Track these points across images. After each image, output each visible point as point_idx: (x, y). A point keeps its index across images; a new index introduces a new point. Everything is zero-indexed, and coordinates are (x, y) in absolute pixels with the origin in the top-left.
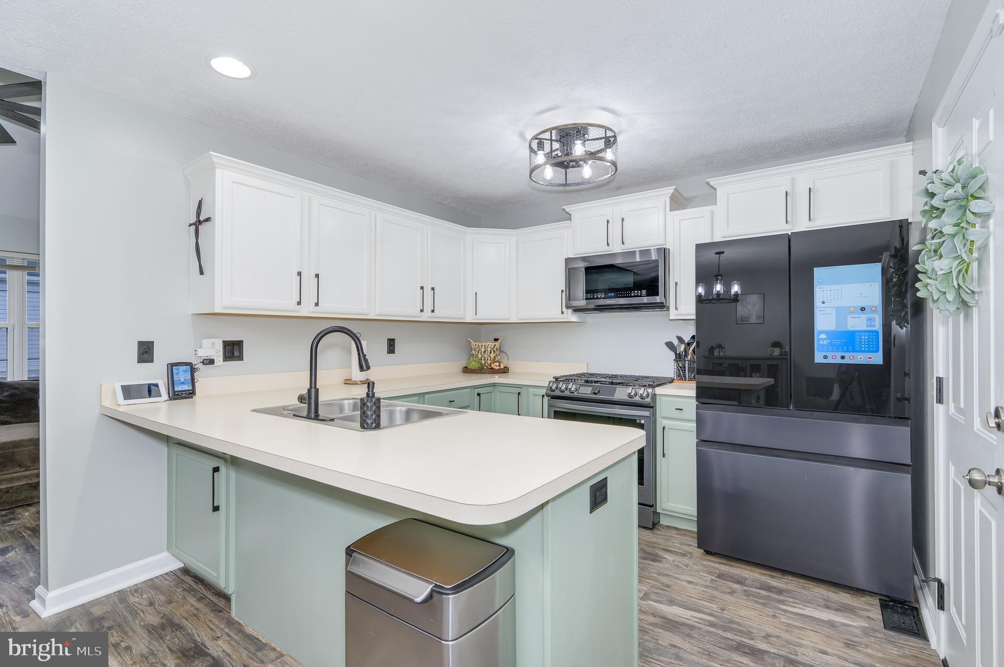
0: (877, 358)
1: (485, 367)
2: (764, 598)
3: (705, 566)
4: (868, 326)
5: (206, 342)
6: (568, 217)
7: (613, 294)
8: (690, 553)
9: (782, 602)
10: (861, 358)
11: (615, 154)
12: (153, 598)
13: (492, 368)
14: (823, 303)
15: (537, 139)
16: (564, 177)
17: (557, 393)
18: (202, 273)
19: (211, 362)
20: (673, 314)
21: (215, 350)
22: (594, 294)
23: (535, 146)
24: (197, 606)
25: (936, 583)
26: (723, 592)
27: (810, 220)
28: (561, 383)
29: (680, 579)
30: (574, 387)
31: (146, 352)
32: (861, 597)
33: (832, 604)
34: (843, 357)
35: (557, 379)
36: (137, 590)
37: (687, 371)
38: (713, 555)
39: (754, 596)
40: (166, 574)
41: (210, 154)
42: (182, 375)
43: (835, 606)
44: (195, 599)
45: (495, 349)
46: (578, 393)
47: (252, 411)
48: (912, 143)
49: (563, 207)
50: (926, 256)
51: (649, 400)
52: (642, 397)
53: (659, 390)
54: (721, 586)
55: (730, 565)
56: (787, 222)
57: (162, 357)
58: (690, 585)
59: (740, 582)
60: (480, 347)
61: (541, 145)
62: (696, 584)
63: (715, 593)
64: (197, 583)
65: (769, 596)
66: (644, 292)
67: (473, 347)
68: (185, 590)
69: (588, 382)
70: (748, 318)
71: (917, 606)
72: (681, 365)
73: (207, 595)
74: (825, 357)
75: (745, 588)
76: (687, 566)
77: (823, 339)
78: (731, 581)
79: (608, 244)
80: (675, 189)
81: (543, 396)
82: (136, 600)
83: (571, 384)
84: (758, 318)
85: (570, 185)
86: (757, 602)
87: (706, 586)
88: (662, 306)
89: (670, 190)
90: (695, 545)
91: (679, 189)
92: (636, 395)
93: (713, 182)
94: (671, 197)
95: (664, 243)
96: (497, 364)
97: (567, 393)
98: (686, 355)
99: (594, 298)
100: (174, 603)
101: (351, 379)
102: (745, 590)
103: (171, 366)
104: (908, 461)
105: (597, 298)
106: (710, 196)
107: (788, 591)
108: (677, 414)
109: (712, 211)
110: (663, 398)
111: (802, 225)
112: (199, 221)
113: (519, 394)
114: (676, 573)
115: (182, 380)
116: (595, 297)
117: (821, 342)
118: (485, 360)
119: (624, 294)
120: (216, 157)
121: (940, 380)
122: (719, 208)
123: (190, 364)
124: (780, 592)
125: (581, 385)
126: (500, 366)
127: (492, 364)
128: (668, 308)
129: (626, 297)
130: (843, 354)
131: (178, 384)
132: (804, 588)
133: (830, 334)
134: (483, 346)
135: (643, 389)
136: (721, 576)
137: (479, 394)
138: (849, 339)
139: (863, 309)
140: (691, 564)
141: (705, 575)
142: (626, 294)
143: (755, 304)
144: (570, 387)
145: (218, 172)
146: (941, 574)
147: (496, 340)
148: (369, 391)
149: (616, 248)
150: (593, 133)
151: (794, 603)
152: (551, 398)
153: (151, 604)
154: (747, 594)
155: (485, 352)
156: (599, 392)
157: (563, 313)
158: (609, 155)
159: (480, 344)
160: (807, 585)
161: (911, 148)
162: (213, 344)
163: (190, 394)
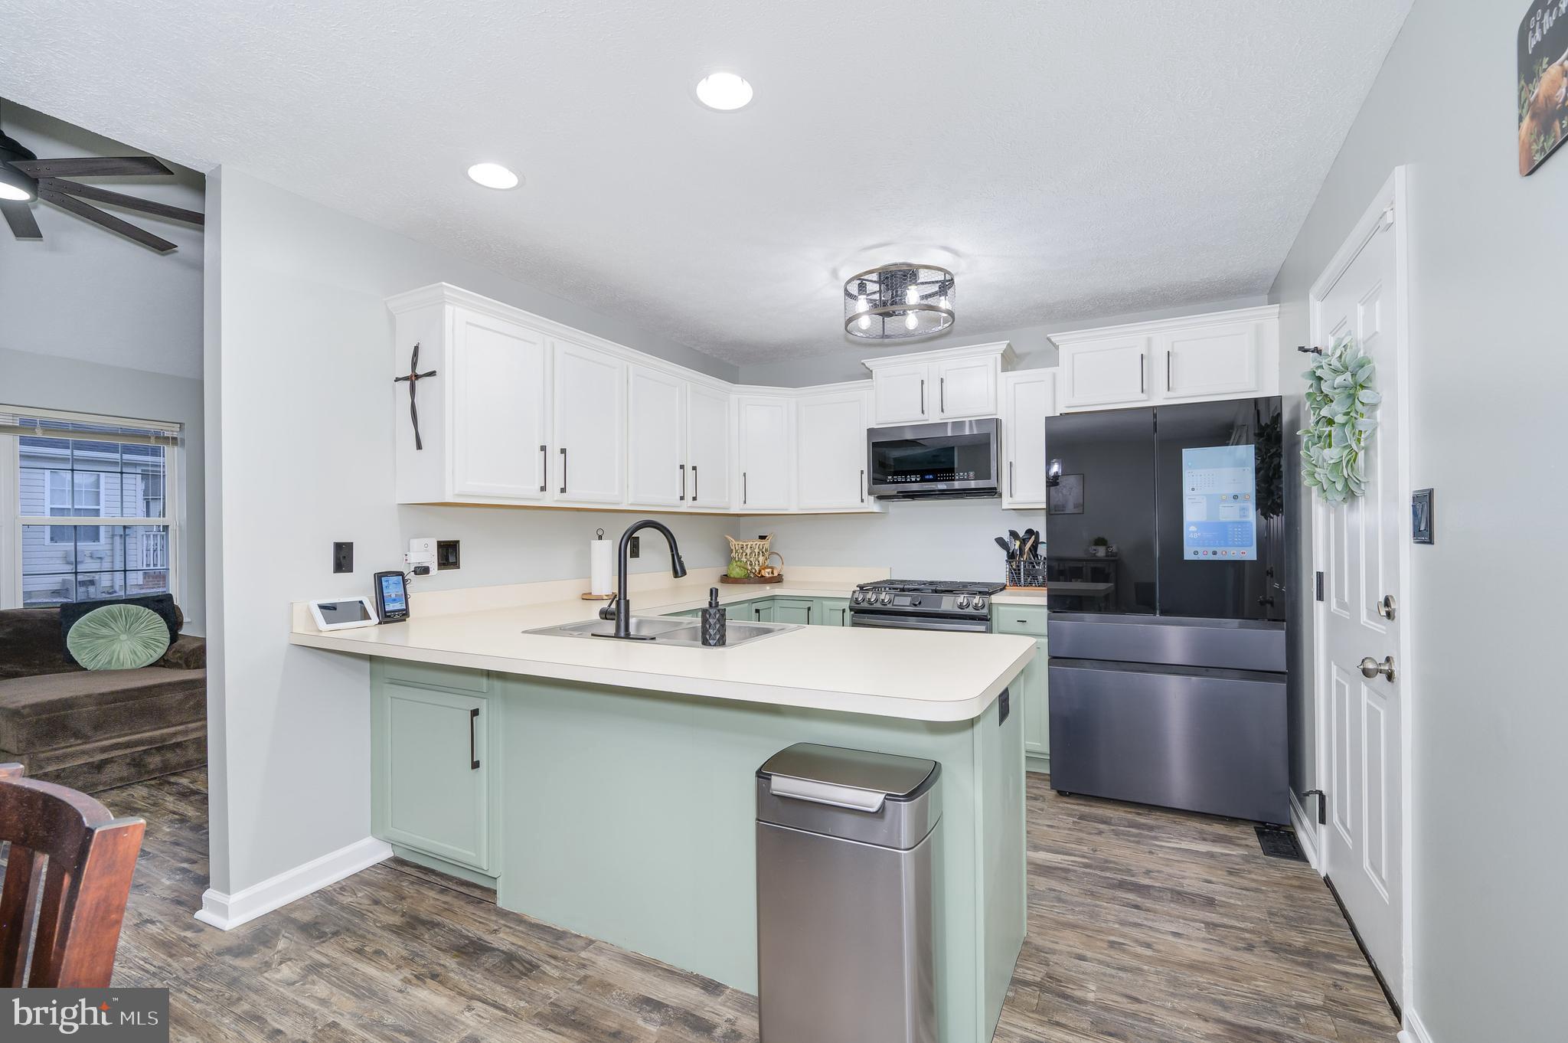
0: (1250, 554)
1: (752, 575)
2: (1136, 836)
3: (1062, 809)
4: (1241, 517)
5: (415, 543)
6: (868, 374)
7: (931, 477)
8: (1041, 796)
9: (1156, 838)
10: (1233, 554)
11: (952, 302)
12: (373, 895)
13: (762, 576)
14: (1193, 489)
15: (860, 279)
16: (882, 326)
17: (865, 605)
18: (419, 447)
19: (423, 570)
20: (1006, 502)
21: (429, 557)
22: (906, 477)
23: (853, 288)
24: (444, 900)
25: (1317, 796)
26: (1090, 834)
27: (1169, 390)
28: (871, 593)
29: (1038, 824)
30: (888, 597)
31: (343, 558)
32: (1236, 826)
33: (1208, 836)
34: (1215, 553)
35: (861, 587)
36: (342, 887)
37: (1022, 574)
38: (1068, 796)
39: (1125, 835)
40: (373, 866)
41: (442, 286)
42: (392, 589)
43: (1211, 837)
44: (434, 892)
45: (764, 550)
46: (893, 605)
47: (523, 632)
48: (1278, 305)
49: (862, 361)
50: (1310, 442)
51: (985, 611)
52: (976, 607)
53: (995, 599)
54: (1086, 827)
55: (1091, 806)
56: (1142, 391)
57: (366, 564)
58: (1051, 830)
59: (1105, 821)
60: (745, 547)
61: (862, 287)
62: (1058, 828)
63: (1081, 835)
64: (427, 874)
65: (1141, 833)
66: (972, 474)
67: (733, 548)
68: (412, 883)
69: (904, 591)
70: (1064, 507)
71: (1293, 831)
72: (1014, 567)
73: (449, 886)
74: (1196, 553)
75: (1113, 828)
76: (1042, 810)
77: (1193, 532)
78: (1095, 822)
79: (923, 412)
80: (1009, 345)
81: (844, 611)
82: (350, 899)
83: (884, 593)
84: (1076, 506)
85: (888, 337)
86: (1130, 841)
87: (1070, 829)
88: (993, 492)
89: (1002, 346)
90: (1047, 788)
91: (1012, 345)
92: (968, 605)
93: (1056, 338)
94: (1002, 354)
95: (994, 413)
96: (769, 570)
97: (878, 606)
98: (1021, 554)
99: (906, 482)
100: (408, 899)
101: (591, 593)
102: (1113, 830)
103: (379, 577)
104: (1284, 669)
105: (911, 482)
106: (1049, 355)
107: (1159, 827)
108: (1020, 627)
109: (1054, 375)
110: (1001, 608)
111: (1160, 398)
112: (415, 376)
113: (809, 609)
114: (1032, 818)
115: (393, 596)
116: (909, 480)
117: (1191, 536)
118: (751, 565)
119: (946, 476)
120: (449, 289)
121: (1320, 575)
122: (1063, 370)
123: (401, 574)
124: (1151, 828)
125: (896, 595)
126: (772, 573)
127: (763, 571)
128: (1000, 496)
129: (946, 480)
130: (1215, 549)
131: (389, 601)
132: (1175, 822)
133: (1199, 525)
134: (749, 547)
135: (977, 597)
136: (1082, 817)
137: (757, 611)
138: (1221, 531)
139: (1235, 497)
140: (1046, 807)
141: (1065, 817)
142: (949, 476)
143: (1071, 489)
144: (882, 597)
145: (449, 309)
146: (1322, 785)
147: (762, 538)
148: (711, 599)
149: (934, 417)
150: (923, 276)
151: (1168, 838)
152: (855, 613)
153: (376, 902)
154: (1117, 833)
155: (751, 553)
156: (920, 603)
157: (862, 501)
158: (944, 303)
159: (745, 544)
160: (1177, 820)
161: (1277, 310)
162: (426, 545)
163: (404, 615)
